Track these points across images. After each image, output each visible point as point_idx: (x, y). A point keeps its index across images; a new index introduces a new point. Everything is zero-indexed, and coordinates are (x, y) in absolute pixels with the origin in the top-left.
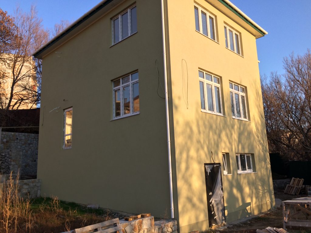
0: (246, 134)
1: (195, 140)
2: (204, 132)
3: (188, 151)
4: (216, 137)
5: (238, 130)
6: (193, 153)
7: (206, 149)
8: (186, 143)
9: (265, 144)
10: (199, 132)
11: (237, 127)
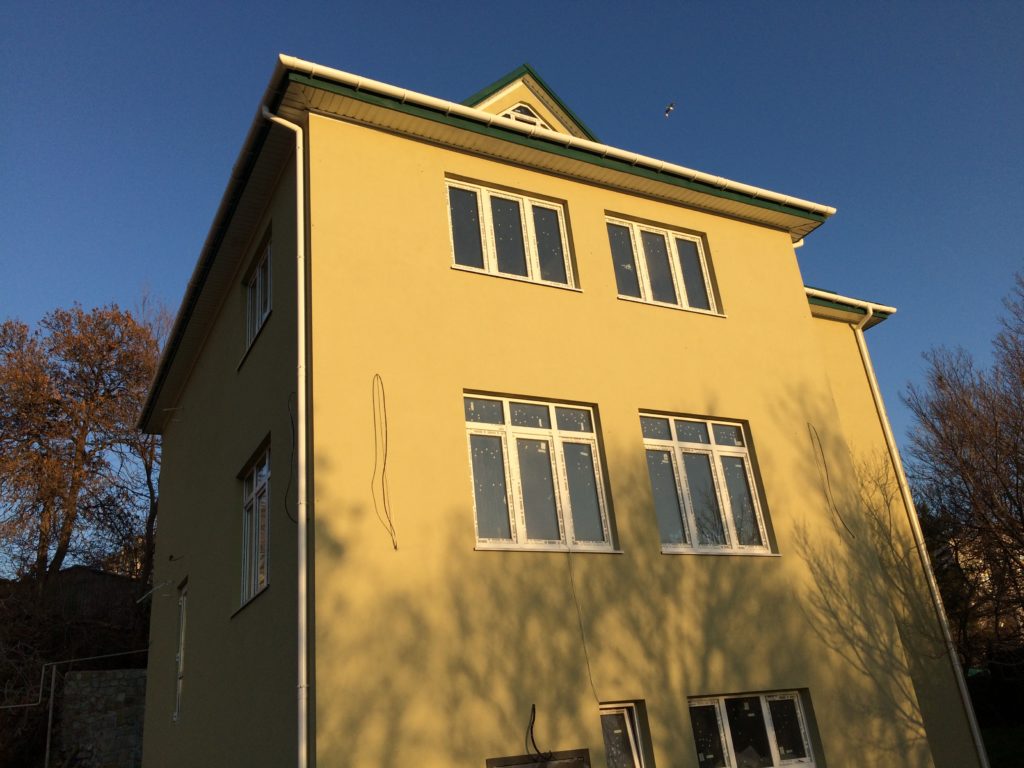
0: (753, 606)
1: (437, 663)
2: (491, 627)
3: (396, 711)
4: (563, 640)
5: (702, 596)
6: (423, 716)
7: (501, 694)
8: (386, 683)
9: (884, 638)
10: (465, 629)
11: (698, 585)
